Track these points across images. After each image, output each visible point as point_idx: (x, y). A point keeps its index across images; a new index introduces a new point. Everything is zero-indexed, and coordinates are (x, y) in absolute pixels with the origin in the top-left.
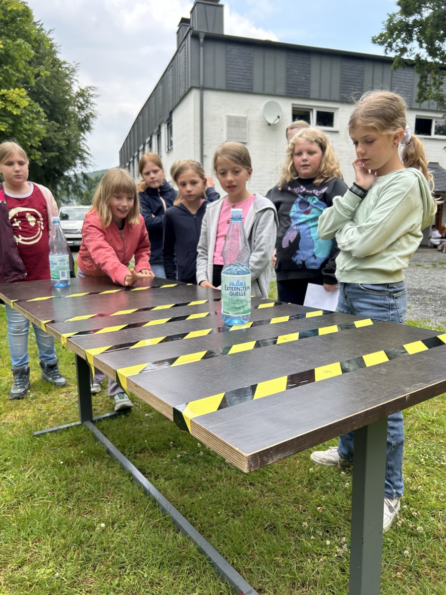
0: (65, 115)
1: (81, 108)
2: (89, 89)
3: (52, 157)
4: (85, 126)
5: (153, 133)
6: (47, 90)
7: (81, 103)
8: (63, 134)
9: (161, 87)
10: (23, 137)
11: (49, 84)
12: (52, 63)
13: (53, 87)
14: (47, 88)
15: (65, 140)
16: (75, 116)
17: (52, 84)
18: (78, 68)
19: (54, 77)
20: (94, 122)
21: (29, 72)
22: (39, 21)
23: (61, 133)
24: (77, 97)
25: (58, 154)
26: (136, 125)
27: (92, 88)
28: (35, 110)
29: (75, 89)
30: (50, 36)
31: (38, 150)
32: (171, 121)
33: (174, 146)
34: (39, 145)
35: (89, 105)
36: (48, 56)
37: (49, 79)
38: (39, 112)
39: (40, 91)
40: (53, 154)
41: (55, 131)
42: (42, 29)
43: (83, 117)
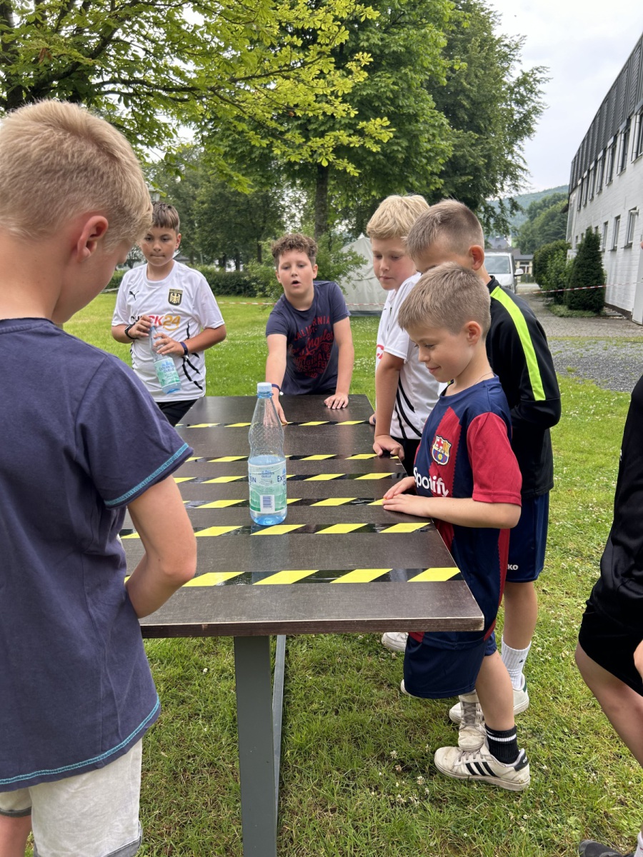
1: (521, 102)
2: (535, 71)
3: (463, 183)
4: (523, 128)
6: (468, 86)
7: (521, 94)
8: (482, 148)
9: (637, 56)
11: (473, 75)
12: (479, 46)
13: (477, 81)
15: (484, 156)
17: (476, 77)
18: (523, 42)
21: (438, 68)
23: (480, 147)
24: (517, 85)
25: (472, 178)
26: (597, 119)
27: (540, 70)
34: (441, 170)
35: (533, 96)
36: (476, 35)
40: (465, 178)
41: (472, 145)
43: (521, 116)
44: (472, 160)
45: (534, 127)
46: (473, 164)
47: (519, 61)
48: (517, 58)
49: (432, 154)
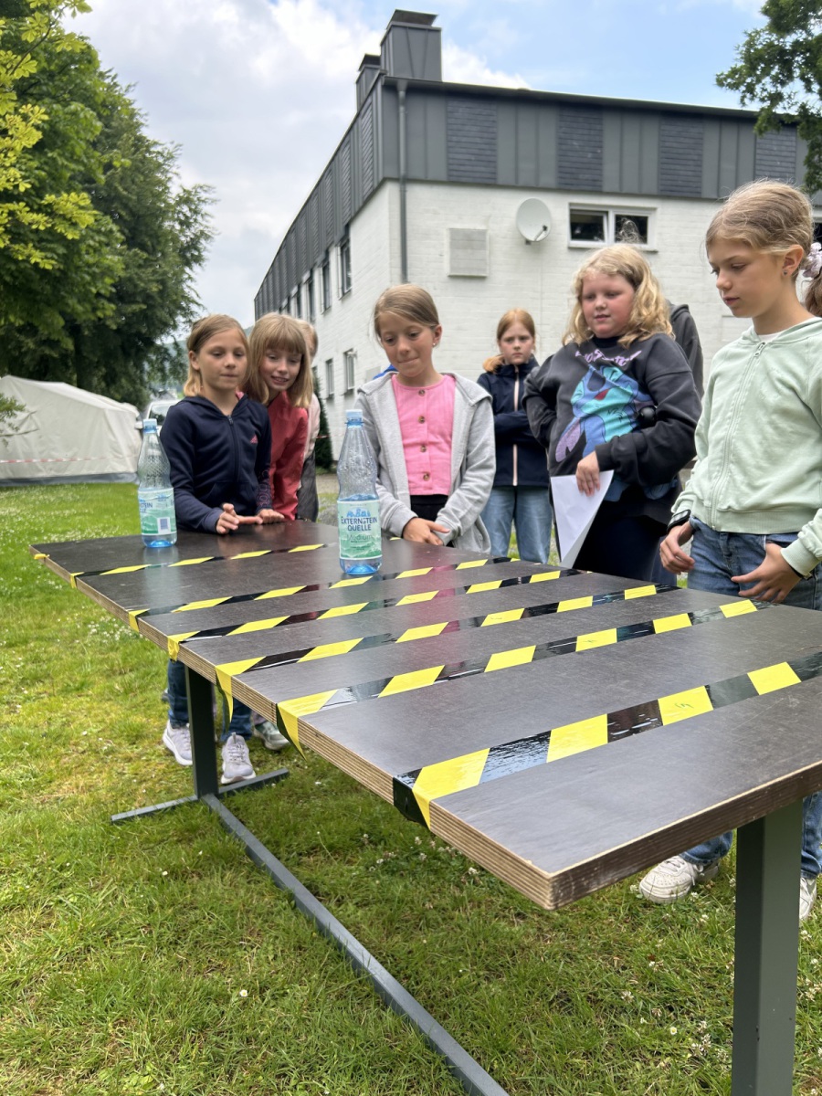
0: (158, 237)
1: (185, 223)
2: (199, 190)
3: (134, 314)
4: (192, 255)
5: (315, 265)
6: (125, 193)
7: (184, 215)
8: (153, 271)
9: (328, 181)
10: (83, 278)
11: (129, 181)
12: (133, 145)
13: (134, 187)
14: (125, 189)
15: (157, 281)
16: (175, 239)
17: (133, 182)
18: (179, 152)
19: (137, 169)
20: (208, 247)
21: (93, 161)
22: (110, 71)
23: (150, 270)
24: (178, 203)
25: (144, 307)
26: (283, 251)
27: (205, 188)
28: (103, 229)
29: (175, 191)
30: (128, 97)
31: (110, 300)
32: (348, 241)
33: (354, 286)
34: (111, 292)
35: (199, 218)
36: (126, 132)
37: (129, 173)
38: (111, 231)
39: (113, 194)
40: (135, 307)
41: (140, 266)
42: (115, 84)
43: (189, 239)
44: (142, 285)
45: (204, 254)
46: (144, 290)
47: (177, 174)
48: (174, 170)
49: (97, 270)
